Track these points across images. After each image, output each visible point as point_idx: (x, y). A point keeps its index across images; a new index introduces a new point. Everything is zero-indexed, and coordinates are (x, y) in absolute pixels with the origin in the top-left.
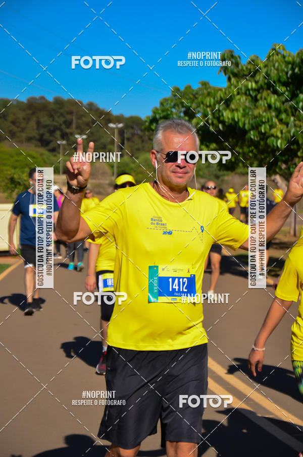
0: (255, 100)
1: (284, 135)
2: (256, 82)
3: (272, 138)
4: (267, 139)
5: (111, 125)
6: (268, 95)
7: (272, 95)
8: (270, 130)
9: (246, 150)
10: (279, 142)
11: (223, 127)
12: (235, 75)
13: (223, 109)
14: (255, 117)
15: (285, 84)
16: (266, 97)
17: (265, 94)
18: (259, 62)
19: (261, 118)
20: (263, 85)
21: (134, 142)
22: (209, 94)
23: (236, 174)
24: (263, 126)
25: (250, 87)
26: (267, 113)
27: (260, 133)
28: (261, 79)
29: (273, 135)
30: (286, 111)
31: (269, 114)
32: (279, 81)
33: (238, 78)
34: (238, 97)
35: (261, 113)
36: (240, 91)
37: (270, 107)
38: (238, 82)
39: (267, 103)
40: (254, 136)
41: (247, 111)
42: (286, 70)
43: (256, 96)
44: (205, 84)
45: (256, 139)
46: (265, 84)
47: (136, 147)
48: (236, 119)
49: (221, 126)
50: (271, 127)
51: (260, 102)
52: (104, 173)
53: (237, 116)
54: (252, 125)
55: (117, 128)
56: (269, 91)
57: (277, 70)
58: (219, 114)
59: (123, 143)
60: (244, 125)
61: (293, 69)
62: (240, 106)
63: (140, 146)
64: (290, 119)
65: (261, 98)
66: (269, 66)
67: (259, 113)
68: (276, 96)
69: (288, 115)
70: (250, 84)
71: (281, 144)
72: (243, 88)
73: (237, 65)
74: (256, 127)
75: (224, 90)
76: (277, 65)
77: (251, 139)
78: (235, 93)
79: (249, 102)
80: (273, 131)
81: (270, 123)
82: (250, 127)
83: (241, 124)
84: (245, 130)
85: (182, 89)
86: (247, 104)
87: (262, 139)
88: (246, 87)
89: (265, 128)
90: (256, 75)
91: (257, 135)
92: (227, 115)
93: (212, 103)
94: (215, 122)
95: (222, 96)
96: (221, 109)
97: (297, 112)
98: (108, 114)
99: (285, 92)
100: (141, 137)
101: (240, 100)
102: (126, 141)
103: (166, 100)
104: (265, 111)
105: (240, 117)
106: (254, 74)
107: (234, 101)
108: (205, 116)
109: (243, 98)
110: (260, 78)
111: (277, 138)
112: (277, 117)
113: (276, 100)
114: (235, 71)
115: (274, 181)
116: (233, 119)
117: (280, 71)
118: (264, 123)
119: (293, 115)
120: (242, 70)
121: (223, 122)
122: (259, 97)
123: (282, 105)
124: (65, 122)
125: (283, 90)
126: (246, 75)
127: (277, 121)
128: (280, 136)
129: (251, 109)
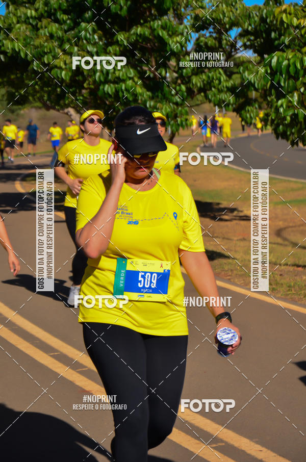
0: (36, 29)
1: (68, 66)
2: (36, 10)
3: (56, 69)
4: (51, 70)
6: (49, 23)
7: (53, 24)
8: (53, 60)
10: (64, 73)
11: (5, 58)
12: (14, 2)
13: (3, 39)
14: (36, 47)
15: (65, 12)
16: (47, 25)
17: (45, 22)
19: (42, 49)
20: (43, 12)
23: (32, 107)
24: (46, 56)
25: (29, 14)
26: (48, 43)
27: (44, 63)
28: (41, 7)
29: (56, 67)
30: (69, 40)
31: (51, 44)
32: (60, 8)
33: (17, 6)
34: (18, 25)
35: (42, 43)
36: (19, 19)
37: (51, 36)
38: (16, 10)
39: (49, 33)
40: (37, 67)
41: (28, 41)
45: (39, 70)
46: (45, 11)
48: (17, 50)
50: (54, 57)
51: (41, 31)
53: (18, 46)
54: (34, 56)
56: (50, 20)
60: (26, 55)
62: (20, 35)
64: (74, 49)
65: (42, 27)
67: (40, 43)
68: (57, 25)
69: (71, 45)
70: (29, 12)
71: (65, 75)
72: (23, 16)
74: (39, 57)
75: (2, 18)
77: (34, 70)
78: (15, 20)
79: (30, 32)
80: (56, 62)
81: (53, 54)
82: (32, 57)
83: (22, 55)
84: (28, 60)
86: (28, 33)
88: (26, 14)
89: (48, 59)
90: (36, 3)
91: (41, 66)
92: (8, 45)
97: (80, 42)
99: (67, 20)
101: (20, 29)
104: (46, 41)
105: (21, 47)
106: (31, 2)
107: (14, 30)
109: (24, 27)
110: (39, 4)
111: (60, 68)
112: (60, 46)
113: (58, 29)
115: (67, 114)
116: (13, 49)
118: (46, 53)
119: (76, 45)
121: (5, 53)
122: (39, 26)
123: (64, 34)
125: (64, 18)
126: (25, 3)
127: (59, 51)
128: (64, 67)
129: (32, 38)
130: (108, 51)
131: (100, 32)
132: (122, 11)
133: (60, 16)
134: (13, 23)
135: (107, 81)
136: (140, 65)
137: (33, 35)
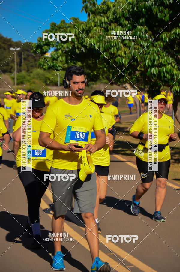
0: (107, 30)
1: (127, 55)
2: (108, 18)
3: (119, 57)
4: (115, 58)
5: (12, 49)
6: (115, 27)
7: (119, 27)
8: (117, 51)
10: (124, 60)
11: (85, 50)
12: (93, 13)
13: (85, 37)
15: (127, 19)
17: (113, 25)
18: (110, 3)
19: (111, 43)
20: (112, 19)
21: (29, 61)
22: (75, 26)
24: (113, 49)
25: (103, 21)
27: (111, 54)
28: (111, 16)
29: (119, 55)
31: (116, 41)
32: (123, 16)
33: (95, 15)
34: (95, 28)
36: (96, 24)
38: (94, 17)
40: (106, 56)
41: (101, 38)
42: (128, 8)
44: (76, 19)
45: (108, 58)
46: (114, 19)
47: (31, 64)
48: (93, 44)
49: (83, 49)
50: (118, 49)
51: (110, 32)
52: (8, 83)
54: (105, 48)
55: (16, 51)
56: (116, 24)
58: (82, 41)
59: (21, 62)
60: (99, 48)
61: (133, 8)
62: (96, 35)
63: (33, 64)
64: (132, 44)
65: (111, 29)
66: (116, 6)
69: (130, 41)
70: (103, 19)
71: (125, 61)
72: (99, 22)
73: (94, 5)
74: (108, 50)
75: (85, 23)
76: (121, 5)
77: (104, 57)
78: (93, 25)
79: (102, 32)
80: (119, 52)
81: (117, 47)
82: (103, 50)
83: (96, 48)
84: (100, 52)
86: (101, 33)
87: (112, 58)
88: (101, 21)
89: (113, 51)
90: (108, 13)
91: (108, 55)
92: (87, 41)
93: (77, 33)
94: (80, 46)
95: (84, 28)
96: (83, 37)
98: (10, 40)
99: (128, 24)
100: (34, 57)
101: (96, 30)
102: (23, 61)
105: (95, 42)
106: (105, 12)
107: (92, 31)
108: (72, 42)
109: (99, 29)
110: (110, 14)
111: (122, 57)
113: (121, 30)
114: (93, 9)
116: (91, 44)
117: (124, 10)
118: (113, 47)
119: (134, 41)
120: (98, 9)
121: (85, 47)
122: (109, 28)
125: (126, 23)
126: (101, 13)
127: (122, 45)
128: (124, 56)
129: (104, 36)
130: (155, 45)
131: (150, 32)
132: (166, 17)
133: (123, 21)
134: (92, 26)
135: (153, 66)
136: (177, 54)
137: (105, 34)
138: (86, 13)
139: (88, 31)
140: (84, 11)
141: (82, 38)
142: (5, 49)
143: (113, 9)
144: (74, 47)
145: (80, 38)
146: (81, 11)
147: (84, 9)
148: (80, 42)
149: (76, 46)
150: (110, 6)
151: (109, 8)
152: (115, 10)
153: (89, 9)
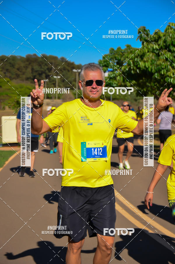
0: (158, 55)
2: (159, 45)
3: (168, 78)
4: (165, 78)
5: (74, 70)
6: (166, 52)
7: (168, 53)
8: (167, 73)
9: (152, 84)
10: (172, 79)
11: (139, 71)
12: (147, 41)
13: (139, 61)
14: (157, 65)
17: (163, 51)
18: (161, 33)
19: (161, 66)
20: (163, 46)
22: (131, 52)
24: (163, 70)
25: (155, 48)
26: (165, 63)
27: (161, 75)
29: (168, 76)
31: (166, 64)
32: (172, 44)
33: (148, 43)
35: (161, 63)
36: (149, 50)
37: (167, 59)
38: (148, 45)
39: (165, 58)
40: (157, 76)
41: (153, 62)
43: (158, 53)
44: (129, 47)
45: (158, 78)
46: (164, 46)
48: (147, 67)
49: (138, 71)
50: (167, 71)
51: (161, 57)
52: (70, 98)
54: (156, 70)
55: (78, 72)
56: (166, 50)
57: (171, 38)
58: (137, 64)
60: (152, 70)
62: (149, 59)
65: (162, 55)
66: (166, 35)
67: (160, 63)
68: (170, 53)
70: (155, 46)
71: (173, 81)
72: (151, 49)
73: (147, 35)
74: (159, 71)
75: (140, 50)
76: (171, 35)
77: (156, 78)
78: (146, 51)
79: (154, 57)
80: (169, 73)
81: (167, 69)
82: (155, 71)
83: (150, 70)
84: (152, 73)
85: (116, 49)
86: (153, 58)
87: (162, 78)
88: (153, 48)
89: (163, 72)
90: (159, 41)
91: (159, 76)
92: (142, 64)
93: (133, 58)
94: (135, 68)
95: (139, 53)
96: (138, 60)
98: (73, 64)
101: (149, 55)
103: (106, 56)
104: (164, 62)
105: (149, 65)
106: (156, 41)
107: (146, 56)
108: (129, 65)
109: (151, 54)
110: (161, 42)
112: (171, 65)
113: (170, 55)
116: (145, 67)
117: (172, 39)
118: (163, 69)
121: (139, 68)
122: (160, 54)
123: (174, 58)
124: (48, 69)
127: (170, 67)
128: (172, 76)
129: (155, 60)
133: (172, 48)
137: (156, 58)
138: (141, 41)
139: (142, 56)
140: (139, 40)
141: (137, 62)
142: (69, 71)
143: (163, 38)
144: (130, 69)
145: (135, 62)
146: (137, 40)
147: (139, 38)
148: (135, 65)
149: (132, 68)
150: (160, 36)
151: (160, 38)
152: (165, 39)
153: (143, 38)
